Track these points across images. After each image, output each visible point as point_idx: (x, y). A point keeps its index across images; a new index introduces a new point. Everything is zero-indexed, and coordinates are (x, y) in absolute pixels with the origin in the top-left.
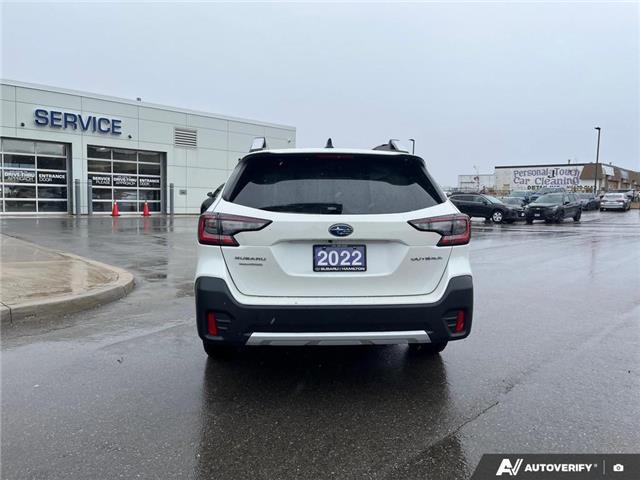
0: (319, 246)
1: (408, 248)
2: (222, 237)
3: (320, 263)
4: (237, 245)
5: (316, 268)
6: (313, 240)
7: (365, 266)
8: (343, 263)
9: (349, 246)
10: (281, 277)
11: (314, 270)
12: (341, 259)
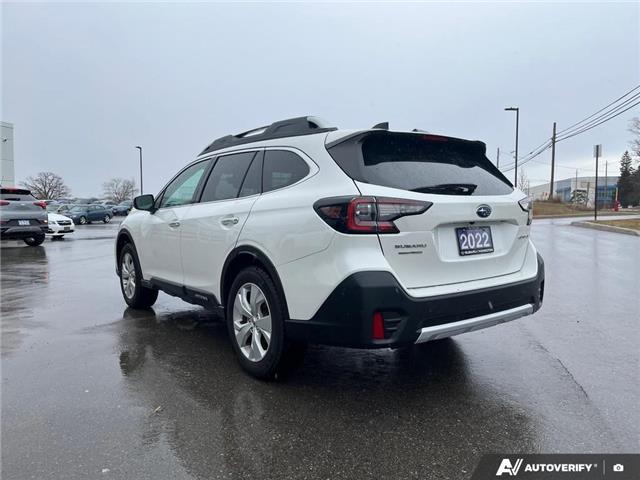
0: (461, 229)
1: (517, 227)
2: (381, 224)
3: (463, 247)
4: (398, 232)
5: (462, 253)
6: (455, 223)
7: (492, 247)
8: (478, 246)
9: (480, 228)
10: (436, 264)
11: (461, 255)
12: (476, 240)
